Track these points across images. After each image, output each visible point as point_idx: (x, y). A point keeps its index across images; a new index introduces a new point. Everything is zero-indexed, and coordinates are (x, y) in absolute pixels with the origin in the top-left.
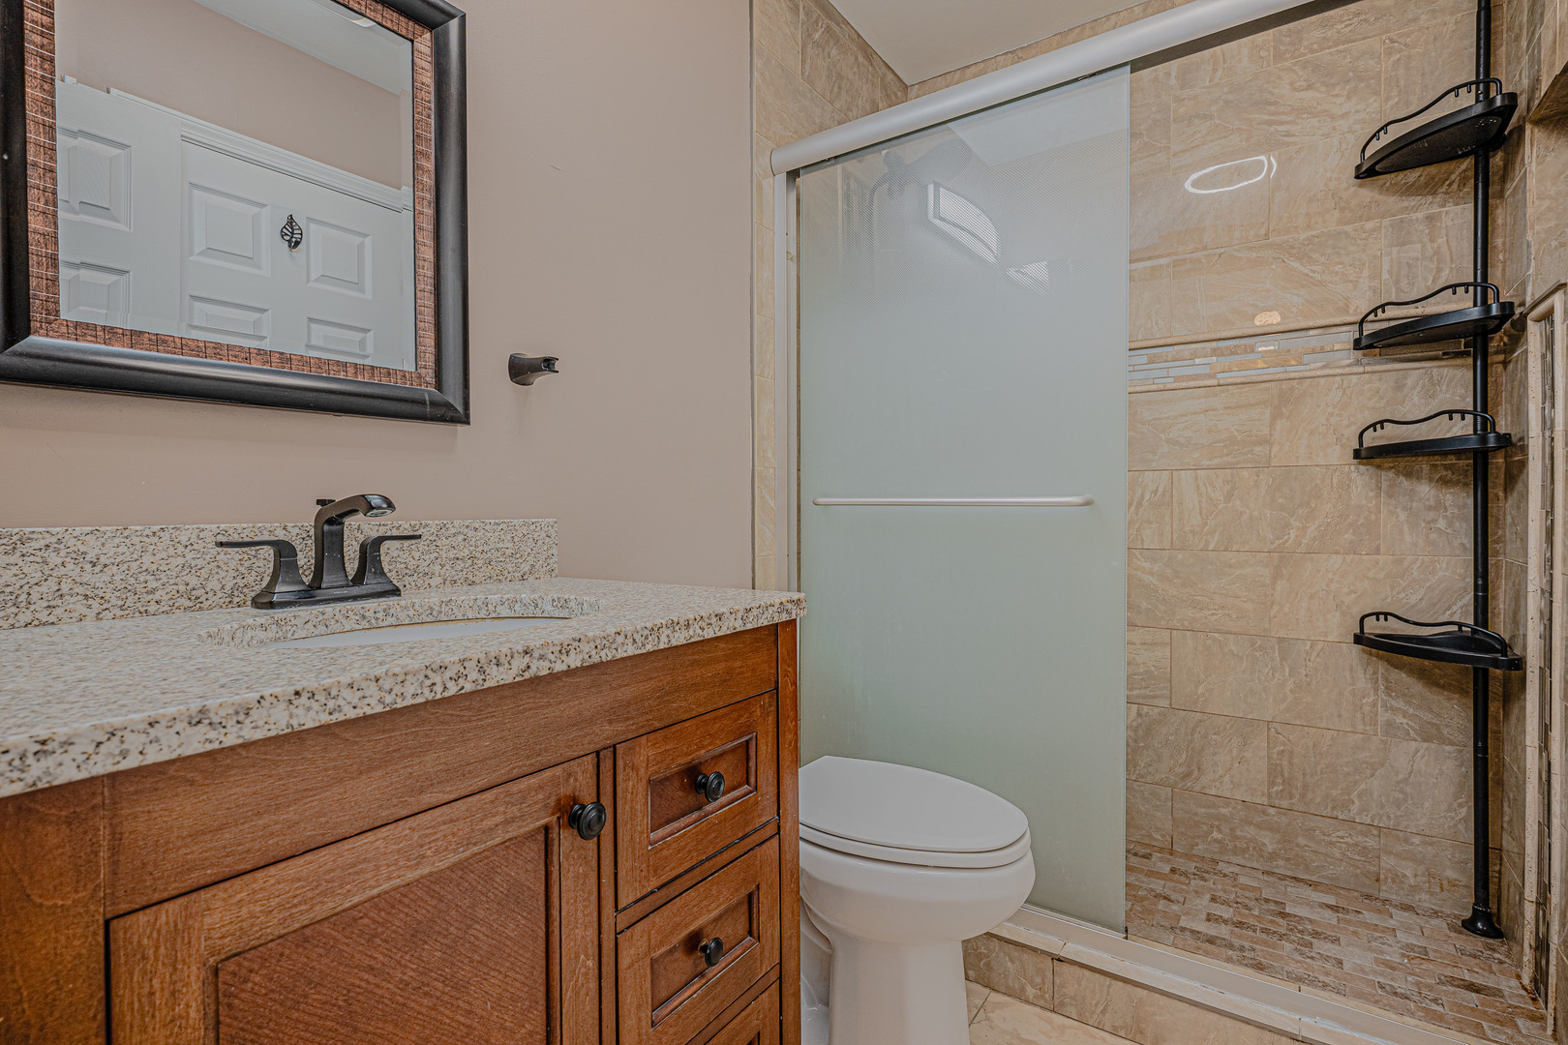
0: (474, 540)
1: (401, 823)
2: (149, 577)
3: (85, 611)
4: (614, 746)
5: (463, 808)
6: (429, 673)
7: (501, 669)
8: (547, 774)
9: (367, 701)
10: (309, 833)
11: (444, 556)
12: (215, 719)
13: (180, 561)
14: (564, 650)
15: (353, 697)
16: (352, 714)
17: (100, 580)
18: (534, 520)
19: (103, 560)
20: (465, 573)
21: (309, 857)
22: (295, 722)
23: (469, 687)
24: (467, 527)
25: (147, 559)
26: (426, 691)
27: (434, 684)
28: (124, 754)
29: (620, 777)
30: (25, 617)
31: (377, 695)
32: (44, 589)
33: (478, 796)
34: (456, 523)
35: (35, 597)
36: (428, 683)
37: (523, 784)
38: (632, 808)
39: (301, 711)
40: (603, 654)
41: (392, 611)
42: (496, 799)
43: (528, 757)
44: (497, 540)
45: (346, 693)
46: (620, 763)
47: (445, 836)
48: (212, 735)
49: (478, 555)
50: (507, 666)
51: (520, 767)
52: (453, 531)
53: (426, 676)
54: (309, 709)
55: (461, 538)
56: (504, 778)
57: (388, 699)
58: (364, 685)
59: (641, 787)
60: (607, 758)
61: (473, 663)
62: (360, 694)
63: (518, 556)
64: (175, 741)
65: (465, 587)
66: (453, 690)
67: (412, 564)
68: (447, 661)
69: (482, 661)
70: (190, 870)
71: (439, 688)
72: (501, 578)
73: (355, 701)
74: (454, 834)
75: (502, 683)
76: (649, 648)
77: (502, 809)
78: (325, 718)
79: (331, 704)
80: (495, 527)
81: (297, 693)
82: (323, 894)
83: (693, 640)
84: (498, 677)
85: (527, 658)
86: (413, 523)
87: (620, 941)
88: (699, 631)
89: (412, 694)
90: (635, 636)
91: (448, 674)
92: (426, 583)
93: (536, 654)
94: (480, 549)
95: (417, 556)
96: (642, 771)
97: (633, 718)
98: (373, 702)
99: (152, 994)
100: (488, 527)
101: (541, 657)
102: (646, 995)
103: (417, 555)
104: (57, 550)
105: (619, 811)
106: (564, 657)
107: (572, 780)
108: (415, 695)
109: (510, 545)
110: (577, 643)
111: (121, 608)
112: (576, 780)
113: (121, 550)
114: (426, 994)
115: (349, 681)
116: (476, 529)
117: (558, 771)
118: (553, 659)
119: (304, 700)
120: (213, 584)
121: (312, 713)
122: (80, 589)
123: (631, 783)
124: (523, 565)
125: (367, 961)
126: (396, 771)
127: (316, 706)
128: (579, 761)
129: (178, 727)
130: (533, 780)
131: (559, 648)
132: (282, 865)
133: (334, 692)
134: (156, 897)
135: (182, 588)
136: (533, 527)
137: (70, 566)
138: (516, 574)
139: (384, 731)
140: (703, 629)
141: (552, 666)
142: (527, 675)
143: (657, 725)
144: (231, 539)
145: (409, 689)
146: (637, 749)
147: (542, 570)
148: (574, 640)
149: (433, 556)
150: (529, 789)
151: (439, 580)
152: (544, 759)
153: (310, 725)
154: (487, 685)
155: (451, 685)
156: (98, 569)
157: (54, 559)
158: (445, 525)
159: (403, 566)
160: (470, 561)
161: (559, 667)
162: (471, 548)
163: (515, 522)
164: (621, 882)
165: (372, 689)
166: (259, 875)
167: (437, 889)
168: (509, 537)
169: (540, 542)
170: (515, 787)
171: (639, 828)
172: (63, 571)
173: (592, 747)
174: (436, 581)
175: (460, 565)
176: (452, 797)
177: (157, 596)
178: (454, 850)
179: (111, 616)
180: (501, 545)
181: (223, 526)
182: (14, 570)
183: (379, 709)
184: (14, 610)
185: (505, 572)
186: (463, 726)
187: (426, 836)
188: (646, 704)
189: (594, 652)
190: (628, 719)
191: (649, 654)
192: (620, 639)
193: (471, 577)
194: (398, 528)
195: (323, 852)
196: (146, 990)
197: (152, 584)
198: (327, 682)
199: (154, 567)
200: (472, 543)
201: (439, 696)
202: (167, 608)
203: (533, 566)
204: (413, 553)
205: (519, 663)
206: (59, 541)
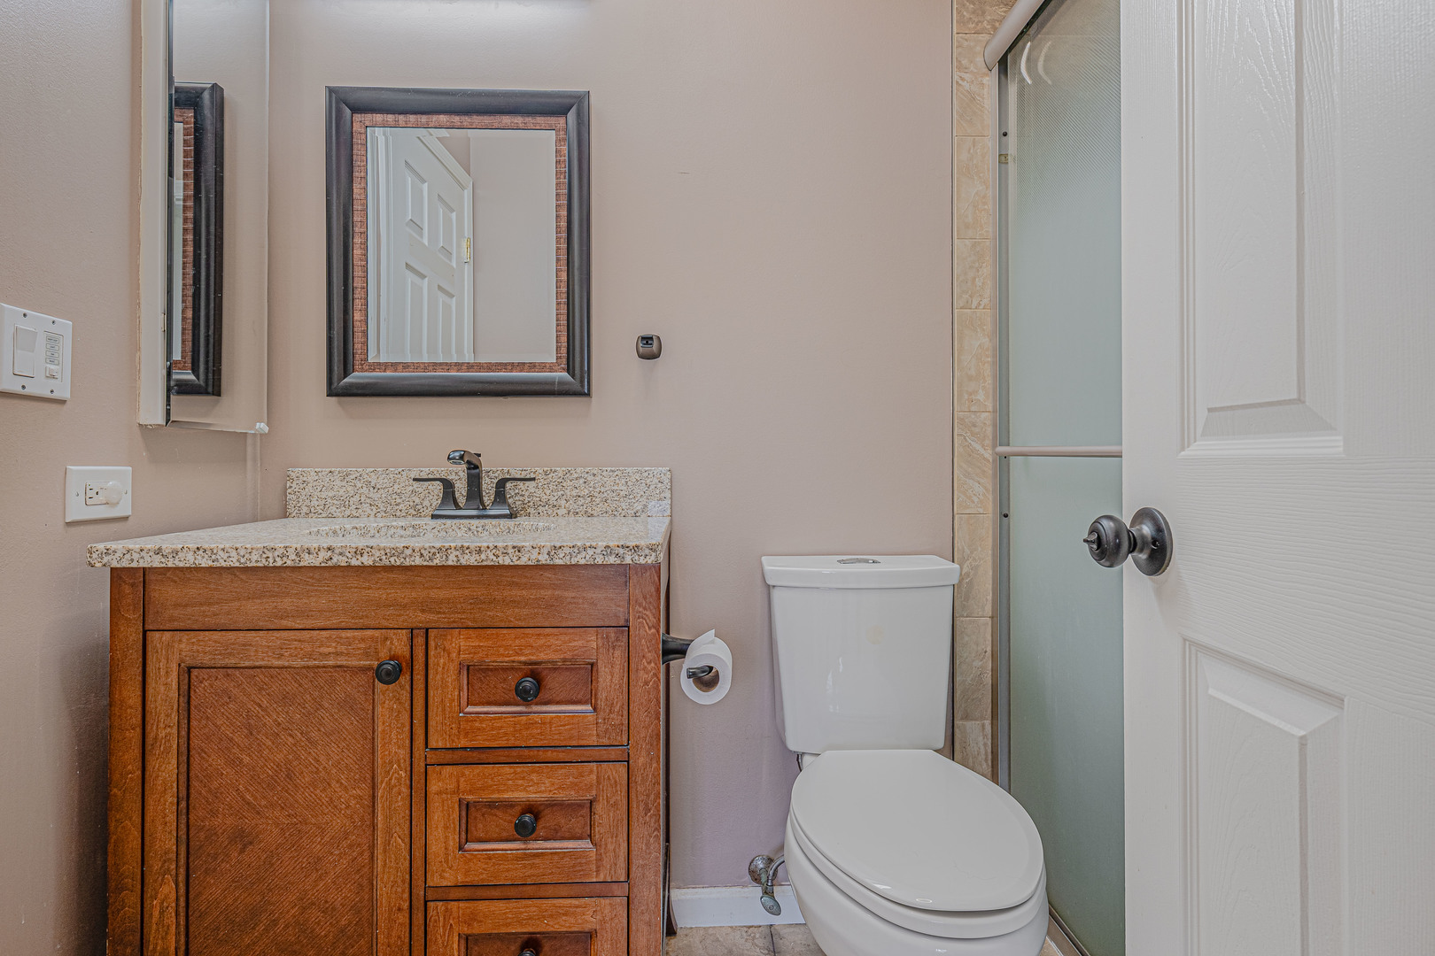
0: (592, 483)
1: (271, 632)
2: (397, 497)
3: (370, 512)
4: (427, 630)
5: (308, 636)
6: (265, 550)
7: (311, 556)
8: (369, 633)
9: (231, 559)
10: (223, 620)
11: (569, 493)
12: (165, 554)
13: (411, 488)
14: (359, 552)
15: (225, 556)
16: (224, 564)
17: (376, 496)
18: (647, 469)
19: (378, 486)
20: (585, 507)
21: (223, 633)
22: (197, 562)
23: (289, 563)
24: (587, 473)
25: (396, 486)
26: (264, 561)
27: (268, 557)
28: (132, 560)
29: (432, 653)
30: (348, 513)
31: (236, 557)
32: (354, 499)
33: (318, 632)
34: (579, 470)
35: (351, 503)
36: (264, 556)
37: (349, 634)
38: (443, 679)
39: (199, 557)
40: (392, 559)
41: (487, 528)
42: (330, 637)
43: (353, 618)
44: (612, 484)
45: (221, 553)
46: (432, 644)
47: (296, 648)
48: (163, 560)
49: (596, 494)
50: (315, 555)
51: (347, 622)
52: (576, 476)
53: (263, 552)
54: (203, 557)
55: (582, 481)
56: (335, 626)
57: (243, 560)
58: (230, 550)
59: (453, 667)
60: (421, 635)
61: (292, 550)
62: (227, 555)
63: (631, 497)
64: (149, 559)
65: (585, 518)
66: (279, 563)
67: (544, 498)
68: (276, 546)
69: (299, 549)
70: (174, 621)
71: (271, 560)
72: (616, 513)
73: (226, 558)
74: (302, 649)
75: (312, 565)
76: (436, 562)
77: (334, 645)
78: (210, 563)
79: (213, 557)
80: (611, 473)
81: (198, 548)
82: (230, 654)
83: (485, 563)
84: (307, 560)
85: (330, 553)
86: (545, 469)
87: (429, 772)
88: (491, 557)
89: (255, 560)
90: (423, 551)
91: (276, 553)
92: (555, 512)
93: (337, 551)
94: (598, 490)
95: (548, 494)
96: (454, 655)
97: (444, 613)
98: (235, 560)
99: (159, 669)
100: (604, 473)
101: (341, 554)
102: (454, 823)
103: (548, 492)
104: (360, 480)
105: (430, 677)
106: (359, 557)
107: (388, 643)
108: (257, 561)
109: (624, 488)
110: (369, 549)
111: (385, 512)
112: (391, 643)
113: (386, 481)
114: (291, 735)
115: (223, 547)
116: (594, 475)
117: (377, 633)
118: (349, 555)
119: (201, 552)
120: (426, 503)
121: (205, 559)
122: (368, 501)
123: (442, 661)
124: (636, 505)
125: (258, 701)
126: (268, 602)
127: (206, 556)
128: (396, 631)
129: (151, 554)
130: (357, 633)
131: (354, 550)
132: (211, 632)
133: (215, 552)
134: (161, 627)
135: (412, 504)
136: (646, 474)
137: (365, 488)
138: (629, 512)
139: (261, 580)
140: (497, 556)
141: (350, 560)
142: (330, 564)
143: (470, 624)
144: (435, 477)
145: (254, 557)
146: (449, 637)
147: (654, 510)
148: (367, 547)
149: (560, 493)
150: (354, 637)
151: (565, 511)
152: (366, 622)
153: (203, 565)
154: (302, 564)
155: (278, 559)
156: (375, 490)
157: (359, 485)
158: (569, 471)
159: (538, 499)
160: (589, 499)
161: (354, 562)
162: (591, 489)
163: (629, 470)
164: (431, 730)
165: (234, 553)
166: (201, 633)
167: (298, 678)
168: (623, 481)
169: (652, 487)
170: (344, 634)
171: (450, 696)
172: (362, 491)
173: (410, 626)
174: (562, 511)
175: (581, 501)
176: (300, 627)
177: (400, 507)
178: (302, 659)
179: (380, 516)
180: (616, 488)
181: (431, 469)
182: (344, 489)
183: (237, 565)
184: (344, 508)
185: (620, 509)
186: (308, 587)
187: (285, 644)
188: (459, 606)
189: (384, 557)
190: (439, 613)
191: (437, 567)
192: (408, 552)
193: (590, 511)
194: (534, 473)
195: (230, 633)
196: (157, 666)
197: (398, 501)
198: (212, 546)
199: (399, 491)
200: (591, 485)
201: (271, 565)
202: (404, 514)
203: (645, 506)
204: (545, 490)
205: (323, 555)
206: (361, 476)
